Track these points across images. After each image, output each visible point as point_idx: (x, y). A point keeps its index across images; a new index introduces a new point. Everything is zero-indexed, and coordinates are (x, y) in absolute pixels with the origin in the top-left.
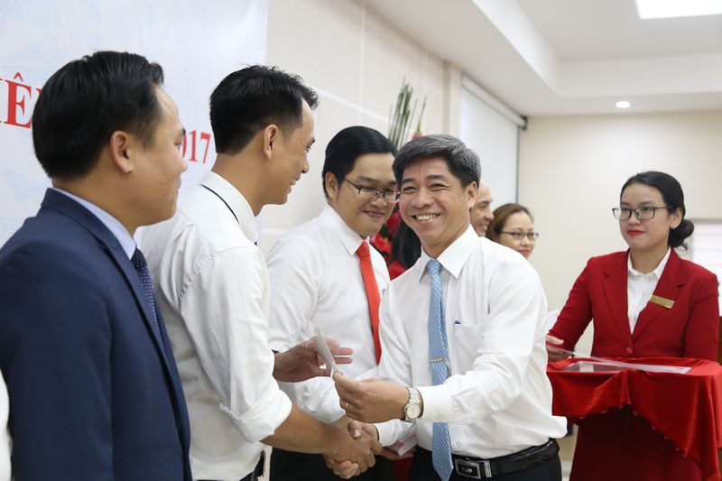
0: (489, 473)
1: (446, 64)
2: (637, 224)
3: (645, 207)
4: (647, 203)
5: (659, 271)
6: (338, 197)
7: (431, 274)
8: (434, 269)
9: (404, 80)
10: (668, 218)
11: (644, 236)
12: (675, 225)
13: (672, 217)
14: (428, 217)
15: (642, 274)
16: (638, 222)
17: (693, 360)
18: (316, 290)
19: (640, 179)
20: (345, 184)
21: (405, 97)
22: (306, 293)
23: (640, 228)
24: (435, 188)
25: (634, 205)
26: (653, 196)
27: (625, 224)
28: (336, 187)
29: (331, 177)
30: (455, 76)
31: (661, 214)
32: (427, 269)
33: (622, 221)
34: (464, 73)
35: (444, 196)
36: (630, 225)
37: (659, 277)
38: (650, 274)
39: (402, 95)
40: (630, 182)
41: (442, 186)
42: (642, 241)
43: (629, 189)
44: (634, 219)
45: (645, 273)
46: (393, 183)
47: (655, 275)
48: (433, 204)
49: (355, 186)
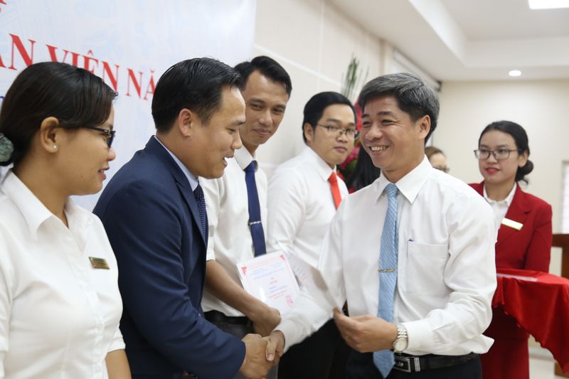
0: (418, 368)
1: (382, 42)
2: (495, 163)
3: (500, 150)
4: (503, 146)
5: (509, 199)
6: (314, 139)
7: (388, 196)
8: (392, 192)
9: (353, 54)
10: (518, 158)
11: (500, 173)
12: (523, 164)
13: (521, 157)
14: (378, 149)
15: (495, 201)
16: (495, 161)
17: (534, 272)
18: (304, 206)
19: (496, 126)
20: (318, 128)
21: (353, 66)
22: (298, 208)
23: (497, 166)
24: (385, 124)
25: (493, 147)
26: (507, 140)
27: (484, 164)
28: (312, 133)
29: (309, 126)
30: (388, 51)
31: (514, 155)
32: (385, 192)
33: (481, 161)
34: (396, 49)
35: (393, 130)
36: (489, 163)
37: (509, 204)
38: (502, 202)
39: (351, 66)
40: (488, 129)
41: (391, 121)
42: (497, 177)
43: (488, 135)
44: (492, 159)
45: (497, 201)
46: (352, 124)
47: (506, 202)
48: (381, 138)
49: (325, 127)
